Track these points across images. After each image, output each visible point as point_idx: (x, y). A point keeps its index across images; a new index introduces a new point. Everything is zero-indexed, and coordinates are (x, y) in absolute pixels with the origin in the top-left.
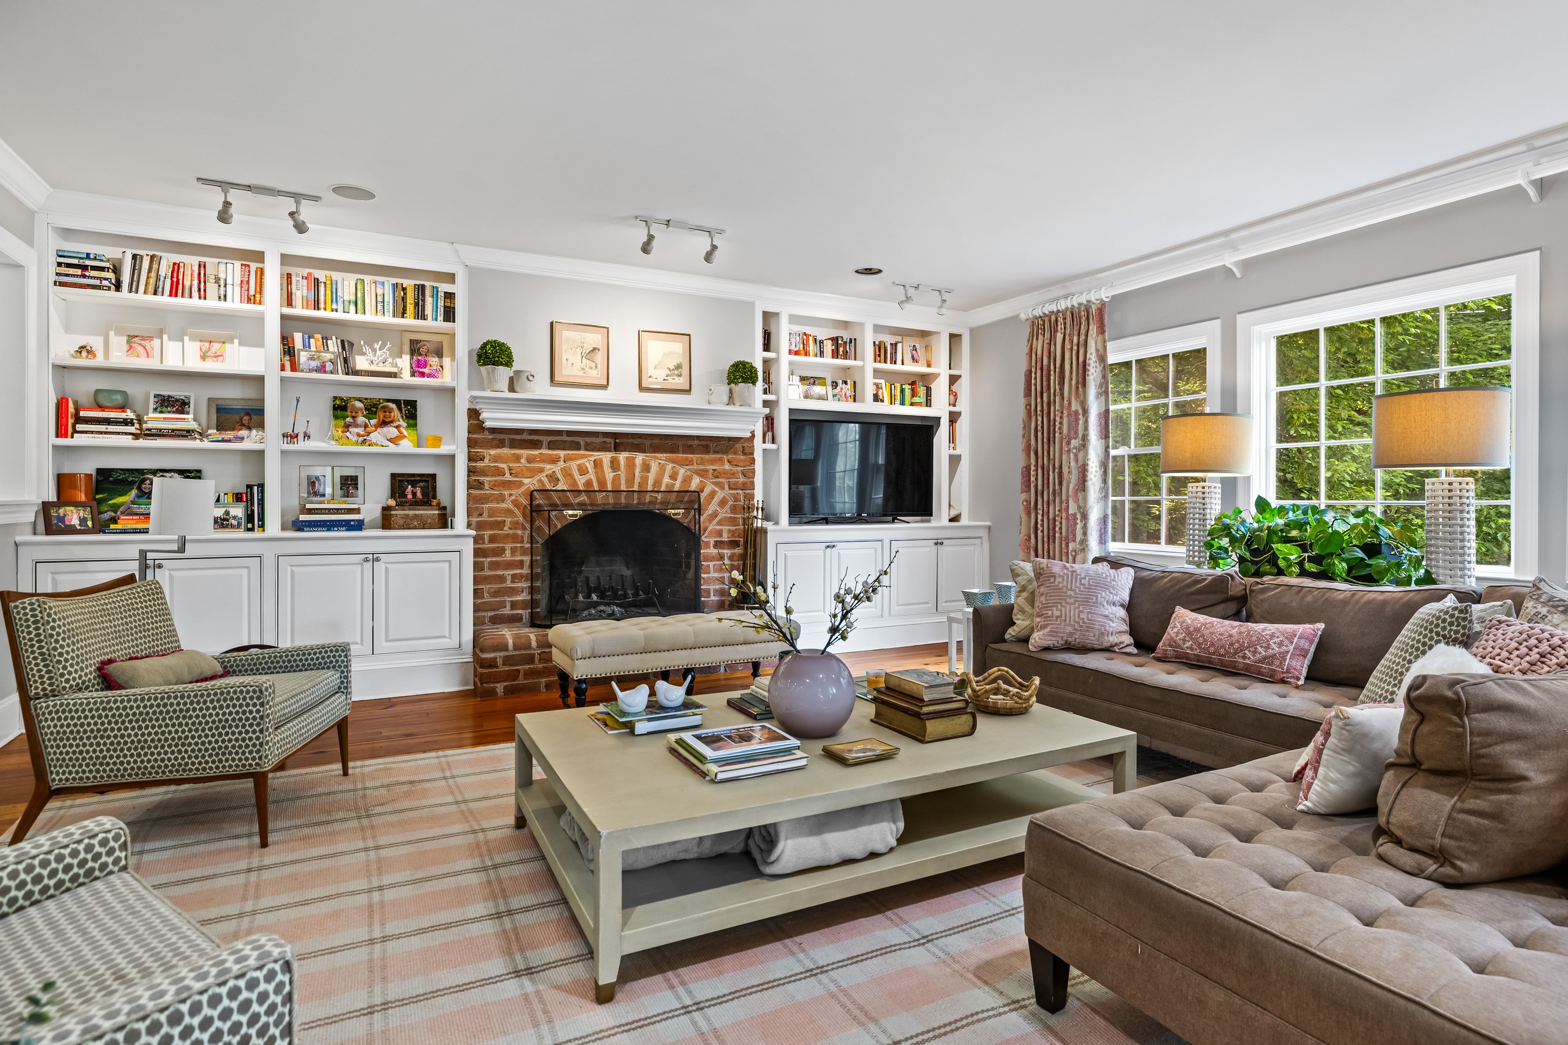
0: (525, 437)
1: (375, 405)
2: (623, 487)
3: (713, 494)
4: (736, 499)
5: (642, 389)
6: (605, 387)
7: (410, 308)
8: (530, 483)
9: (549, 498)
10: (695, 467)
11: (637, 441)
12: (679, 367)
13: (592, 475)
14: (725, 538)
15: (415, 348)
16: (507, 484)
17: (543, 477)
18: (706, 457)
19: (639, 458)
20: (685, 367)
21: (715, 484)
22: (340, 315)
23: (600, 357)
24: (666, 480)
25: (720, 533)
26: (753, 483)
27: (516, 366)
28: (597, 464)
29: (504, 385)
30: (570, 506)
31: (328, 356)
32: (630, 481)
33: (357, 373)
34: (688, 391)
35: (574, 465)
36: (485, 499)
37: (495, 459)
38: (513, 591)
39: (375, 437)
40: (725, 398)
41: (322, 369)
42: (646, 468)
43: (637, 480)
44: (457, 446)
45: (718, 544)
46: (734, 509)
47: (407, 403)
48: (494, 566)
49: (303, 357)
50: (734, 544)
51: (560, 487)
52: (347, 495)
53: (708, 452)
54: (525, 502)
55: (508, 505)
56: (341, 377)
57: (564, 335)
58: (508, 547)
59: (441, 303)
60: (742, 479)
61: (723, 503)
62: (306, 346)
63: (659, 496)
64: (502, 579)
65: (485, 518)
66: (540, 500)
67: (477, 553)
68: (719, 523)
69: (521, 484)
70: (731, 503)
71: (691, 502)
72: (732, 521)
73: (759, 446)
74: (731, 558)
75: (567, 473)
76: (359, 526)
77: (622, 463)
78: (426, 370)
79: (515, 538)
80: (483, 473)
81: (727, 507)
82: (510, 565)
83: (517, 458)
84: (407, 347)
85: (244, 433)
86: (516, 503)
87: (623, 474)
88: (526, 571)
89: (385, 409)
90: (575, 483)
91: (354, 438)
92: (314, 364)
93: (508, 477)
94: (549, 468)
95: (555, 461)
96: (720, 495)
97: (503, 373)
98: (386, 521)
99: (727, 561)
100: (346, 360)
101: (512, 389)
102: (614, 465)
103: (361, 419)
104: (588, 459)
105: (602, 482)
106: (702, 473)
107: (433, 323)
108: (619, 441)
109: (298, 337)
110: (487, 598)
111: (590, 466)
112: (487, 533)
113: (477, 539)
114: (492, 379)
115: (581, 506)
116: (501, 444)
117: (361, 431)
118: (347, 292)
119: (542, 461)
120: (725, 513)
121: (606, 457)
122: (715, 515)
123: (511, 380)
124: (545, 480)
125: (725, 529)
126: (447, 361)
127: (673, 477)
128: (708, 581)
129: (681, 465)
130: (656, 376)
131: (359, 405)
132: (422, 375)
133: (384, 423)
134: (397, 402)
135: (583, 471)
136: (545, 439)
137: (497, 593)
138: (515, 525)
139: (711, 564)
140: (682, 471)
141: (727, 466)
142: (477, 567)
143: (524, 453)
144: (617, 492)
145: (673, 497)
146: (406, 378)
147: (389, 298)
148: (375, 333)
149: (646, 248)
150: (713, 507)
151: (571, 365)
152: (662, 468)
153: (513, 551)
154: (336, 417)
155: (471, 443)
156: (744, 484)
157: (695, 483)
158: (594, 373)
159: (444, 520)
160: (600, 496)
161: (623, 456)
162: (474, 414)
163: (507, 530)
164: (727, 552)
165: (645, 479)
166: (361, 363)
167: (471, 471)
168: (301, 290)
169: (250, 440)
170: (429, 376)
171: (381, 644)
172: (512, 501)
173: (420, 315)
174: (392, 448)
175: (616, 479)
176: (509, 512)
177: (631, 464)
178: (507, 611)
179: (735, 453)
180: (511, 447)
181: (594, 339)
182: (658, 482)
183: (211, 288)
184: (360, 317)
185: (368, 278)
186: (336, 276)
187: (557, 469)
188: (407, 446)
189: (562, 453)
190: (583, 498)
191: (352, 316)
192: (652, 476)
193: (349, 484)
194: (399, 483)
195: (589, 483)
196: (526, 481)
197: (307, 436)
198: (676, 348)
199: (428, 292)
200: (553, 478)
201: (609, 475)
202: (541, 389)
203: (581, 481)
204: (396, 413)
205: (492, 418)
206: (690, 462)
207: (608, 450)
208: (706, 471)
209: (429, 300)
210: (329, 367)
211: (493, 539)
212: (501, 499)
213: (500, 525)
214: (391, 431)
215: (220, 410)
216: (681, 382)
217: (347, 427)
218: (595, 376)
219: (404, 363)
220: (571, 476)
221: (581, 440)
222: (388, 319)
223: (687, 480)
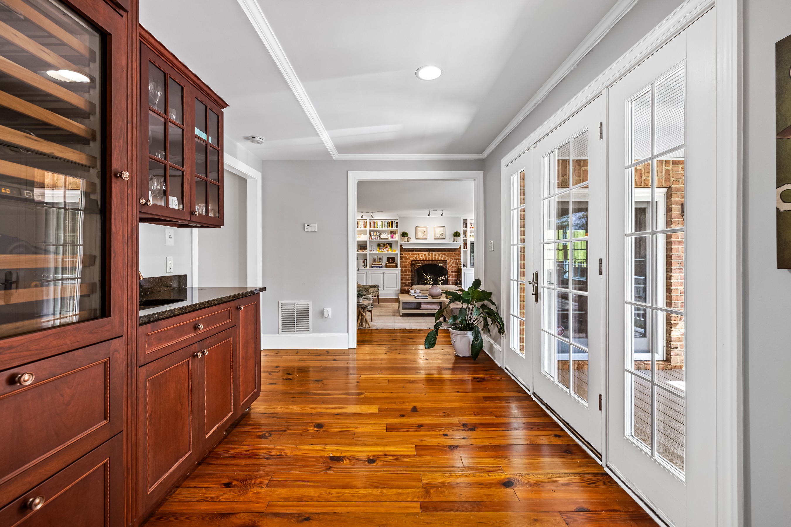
0: (411, 250)
1: (384, 244)
2: (430, 260)
3: (450, 261)
4: (456, 262)
5: (434, 239)
6: (427, 239)
7: (390, 226)
8: (412, 259)
9: (415, 262)
10: (446, 255)
11: (433, 250)
12: (443, 234)
13: (424, 257)
14: (454, 270)
15: (392, 233)
16: (407, 259)
17: (414, 258)
18: (449, 253)
19: (434, 253)
20: (444, 234)
21: (451, 259)
22: (379, 229)
23: (425, 233)
24: (440, 258)
25: (452, 269)
26: (460, 258)
27: (409, 236)
28: (425, 255)
29: (406, 240)
30: (419, 263)
31: (377, 236)
32: (432, 258)
33: (381, 239)
34: (445, 239)
35: (420, 255)
36: (403, 262)
37: (405, 254)
38: (408, 280)
39: (385, 250)
40: (453, 240)
41: (375, 239)
42: (435, 255)
43: (433, 258)
44: (398, 252)
45: (452, 272)
46: (456, 264)
47: (390, 243)
48: (405, 275)
49: (373, 237)
50: (455, 272)
51: (417, 260)
52: (380, 261)
53: (449, 252)
54: (411, 263)
55: (407, 263)
56: (379, 240)
57: (418, 229)
58: (407, 271)
59: (396, 224)
60: (458, 257)
61: (453, 263)
62: (373, 234)
63: (438, 261)
64: (406, 278)
65: (403, 266)
66: (413, 262)
67: (401, 272)
68: (452, 267)
69: (410, 259)
70: (455, 263)
71: (445, 263)
72: (455, 267)
73: (462, 250)
74: (455, 275)
75: (419, 257)
76: (381, 267)
77: (430, 254)
78: (393, 237)
79: (409, 270)
80: (403, 257)
81: (454, 264)
82: (408, 275)
83: (409, 254)
84: (390, 233)
85: (364, 250)
86: (409, 263)
87: (430, 257)
88: (411, 276)
89: (386, 245)
90: (421, 259)
91: (381, 251)
92: (374, 238)
93: (407, 258)
94: (415, 256)
95: (416, 254)
96: (452, 261)
97: (406, 238)
98: (386, 266)
99: (454, 276)
100: (380, 237)
101: (408, 241)
102: (429, 255)
103: (382, 247)
104: (423, 254)
105: (426, 259)
106: (448, 256)
107: (395, 229)
108: (430, 250)
109: (372, 233)
110: (404, 281)
111: (423, 255)
112: (404, 269)
113: (401, 270)
114: (404, 238)
115: (422, 263)
116: (406, 251)
117: (382, 249)
118: (380, 224)
119: (414, 254)
120: (453, 265)
121: (427, 253)
122: (451, 265)
123: (408, 239)
124: (415, 258)
125: (454, 269)
126: (397, 235)
127: (442, 257)
128: (449, 280)
129: (443, 255)
130: (438, 236)
131: (382, 244)
132: (393, 238)
133: (386, 248)
134: (388, 243)
135: (422, 256)
136: (415, 250)
137: (405, 280)
138: (409, 267)
139: (450, 276)
140: (443, 256)
141: (454, 255)
142: (401, 275)
143: (411, 253)
144: (429, 261)
145: (441, 262)
146: (390, 239)
147: (387, 225)
148: (384, 231)
149: (429, 215)
150: (451, 264)
151: (420, 235)
152: (439, 255)
153: (408, 272)
154: (378, 247)
155: (401, 251)
156: (458, 259)
157: (446, 259)
158: (424, 236)
159: (396, 266)
160: (425, 261)
161: (430, 253)
162: (401, 246)
163: (407, 268)
164: (454, 274)
165: (435, 258)
166: (382, 237)
167: (401, 257)
168: (372, 225)
169: (365, 252)
170: (394, 238)
171: (385, 288)
172: (408, 262)
173: (392, 228)
174: (387, 253)
175: (429, 258)
176: (408, 264)
177: (432, 255)
178: (407, 284)
179: (456, 252)
180: (408, 252)
181: (424, 229)
182: (438, 258)
183: (359, 226)
184: (382, 229)
185: (383, 221)
186: (378, 221)
187: (417, 256)
188: (390, 252)
189: (418, 253)
190: (422, 262)
191: (380, 229)
192: (437, 257)
193: (380, 259)
194: (389, 259)
195: (423, 259)
196: (411, 258)
197: (373, 251)
198: (442, 230)
199: (393, 222)
200: (416, 258)
201: (428, 257)
202: (413, 240)
203: (422, 258)
204: (388, 246)
205: (405, 247)
206: (445, 254)
207: (427, 252)
208: (449, 256)
209: (393, 224)
210: (377, 238)
211: (405, 270)
212: (406, 262)
213: (406, 267)
214: (387, 249)
215: (360, 246)
216: (443, 237)
217: (380, 249)
218: (425, 237)
219: (389, 236)
220: (420, 257)
221: (422, 250)
222: (387, 229)
223: (445, 258)
